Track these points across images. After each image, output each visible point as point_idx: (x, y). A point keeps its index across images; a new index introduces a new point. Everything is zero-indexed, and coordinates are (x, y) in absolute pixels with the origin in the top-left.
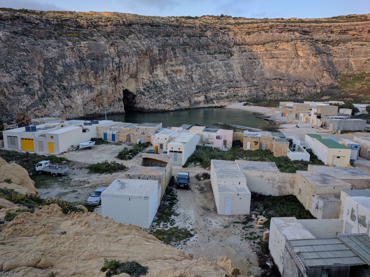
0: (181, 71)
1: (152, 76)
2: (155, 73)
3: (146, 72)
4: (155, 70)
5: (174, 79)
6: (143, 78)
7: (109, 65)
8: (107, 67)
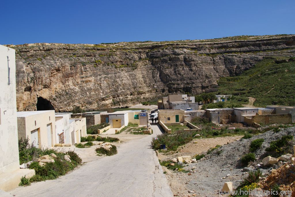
0: (90, 81)
1: (65, 86)
2: (67, 83)
3: (59, 83)
4: (67, 81)
5: (84, 88)
6: (56, 88)
7: (24, 78)
8: (22, 80)
